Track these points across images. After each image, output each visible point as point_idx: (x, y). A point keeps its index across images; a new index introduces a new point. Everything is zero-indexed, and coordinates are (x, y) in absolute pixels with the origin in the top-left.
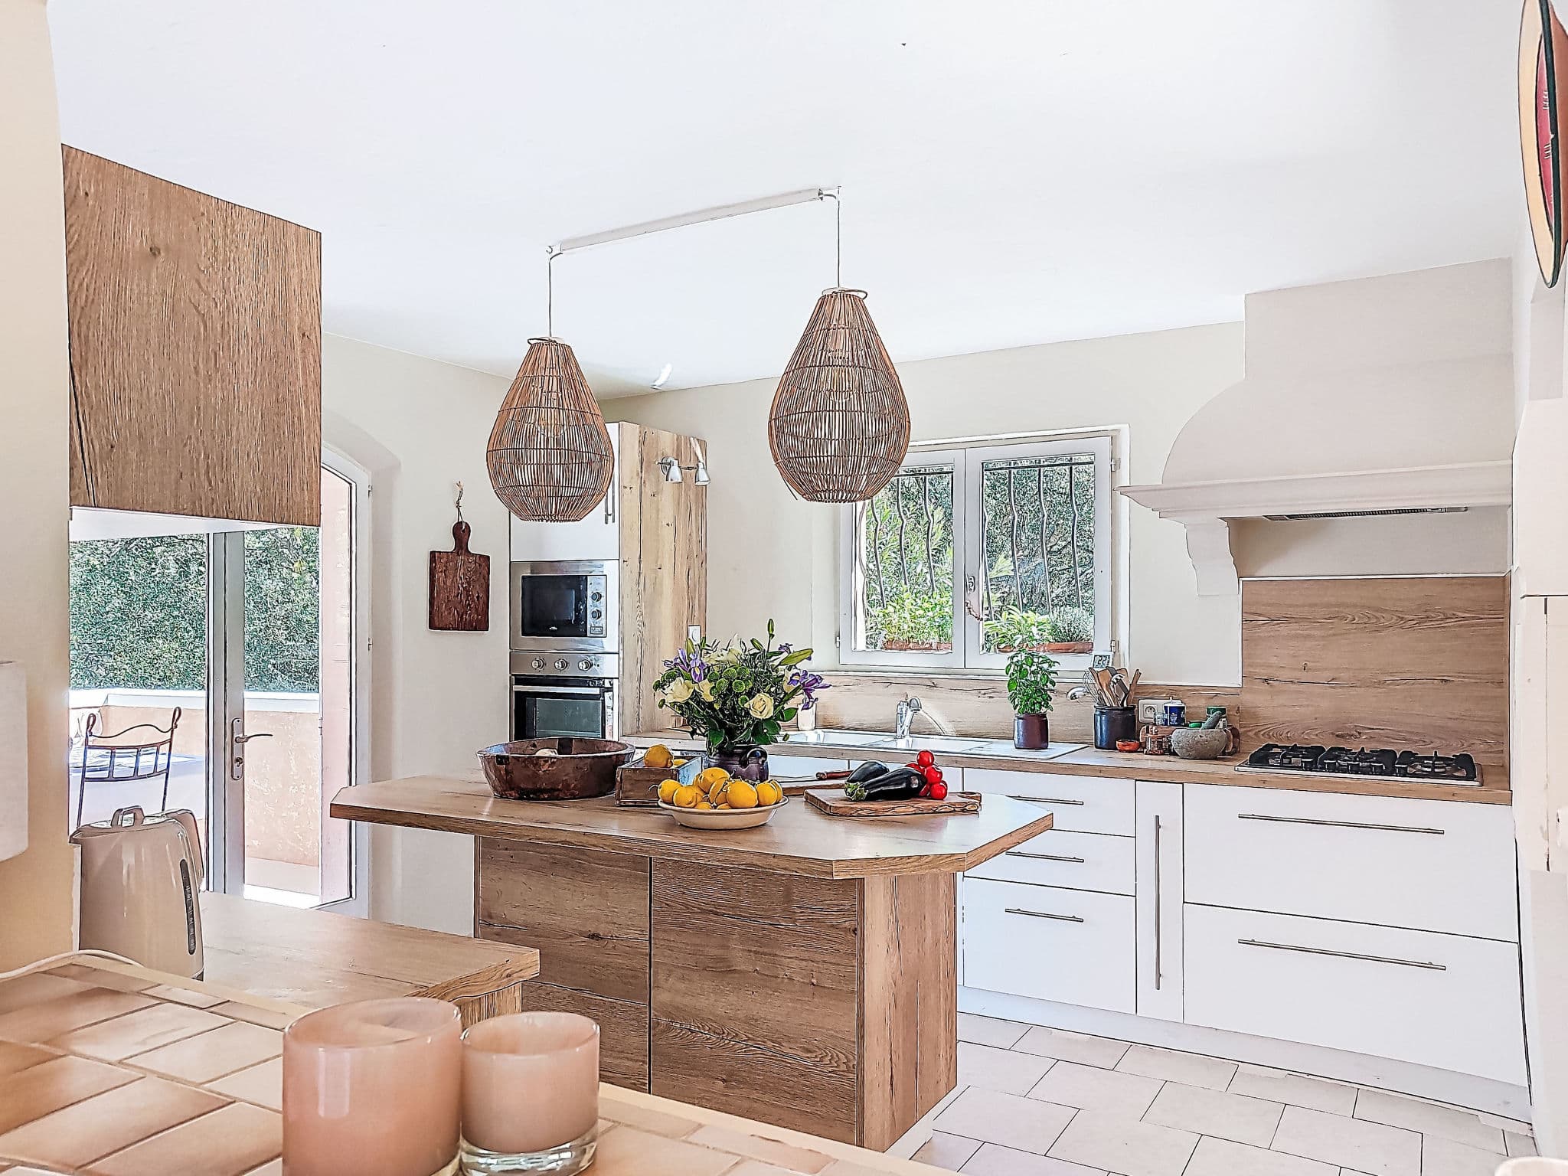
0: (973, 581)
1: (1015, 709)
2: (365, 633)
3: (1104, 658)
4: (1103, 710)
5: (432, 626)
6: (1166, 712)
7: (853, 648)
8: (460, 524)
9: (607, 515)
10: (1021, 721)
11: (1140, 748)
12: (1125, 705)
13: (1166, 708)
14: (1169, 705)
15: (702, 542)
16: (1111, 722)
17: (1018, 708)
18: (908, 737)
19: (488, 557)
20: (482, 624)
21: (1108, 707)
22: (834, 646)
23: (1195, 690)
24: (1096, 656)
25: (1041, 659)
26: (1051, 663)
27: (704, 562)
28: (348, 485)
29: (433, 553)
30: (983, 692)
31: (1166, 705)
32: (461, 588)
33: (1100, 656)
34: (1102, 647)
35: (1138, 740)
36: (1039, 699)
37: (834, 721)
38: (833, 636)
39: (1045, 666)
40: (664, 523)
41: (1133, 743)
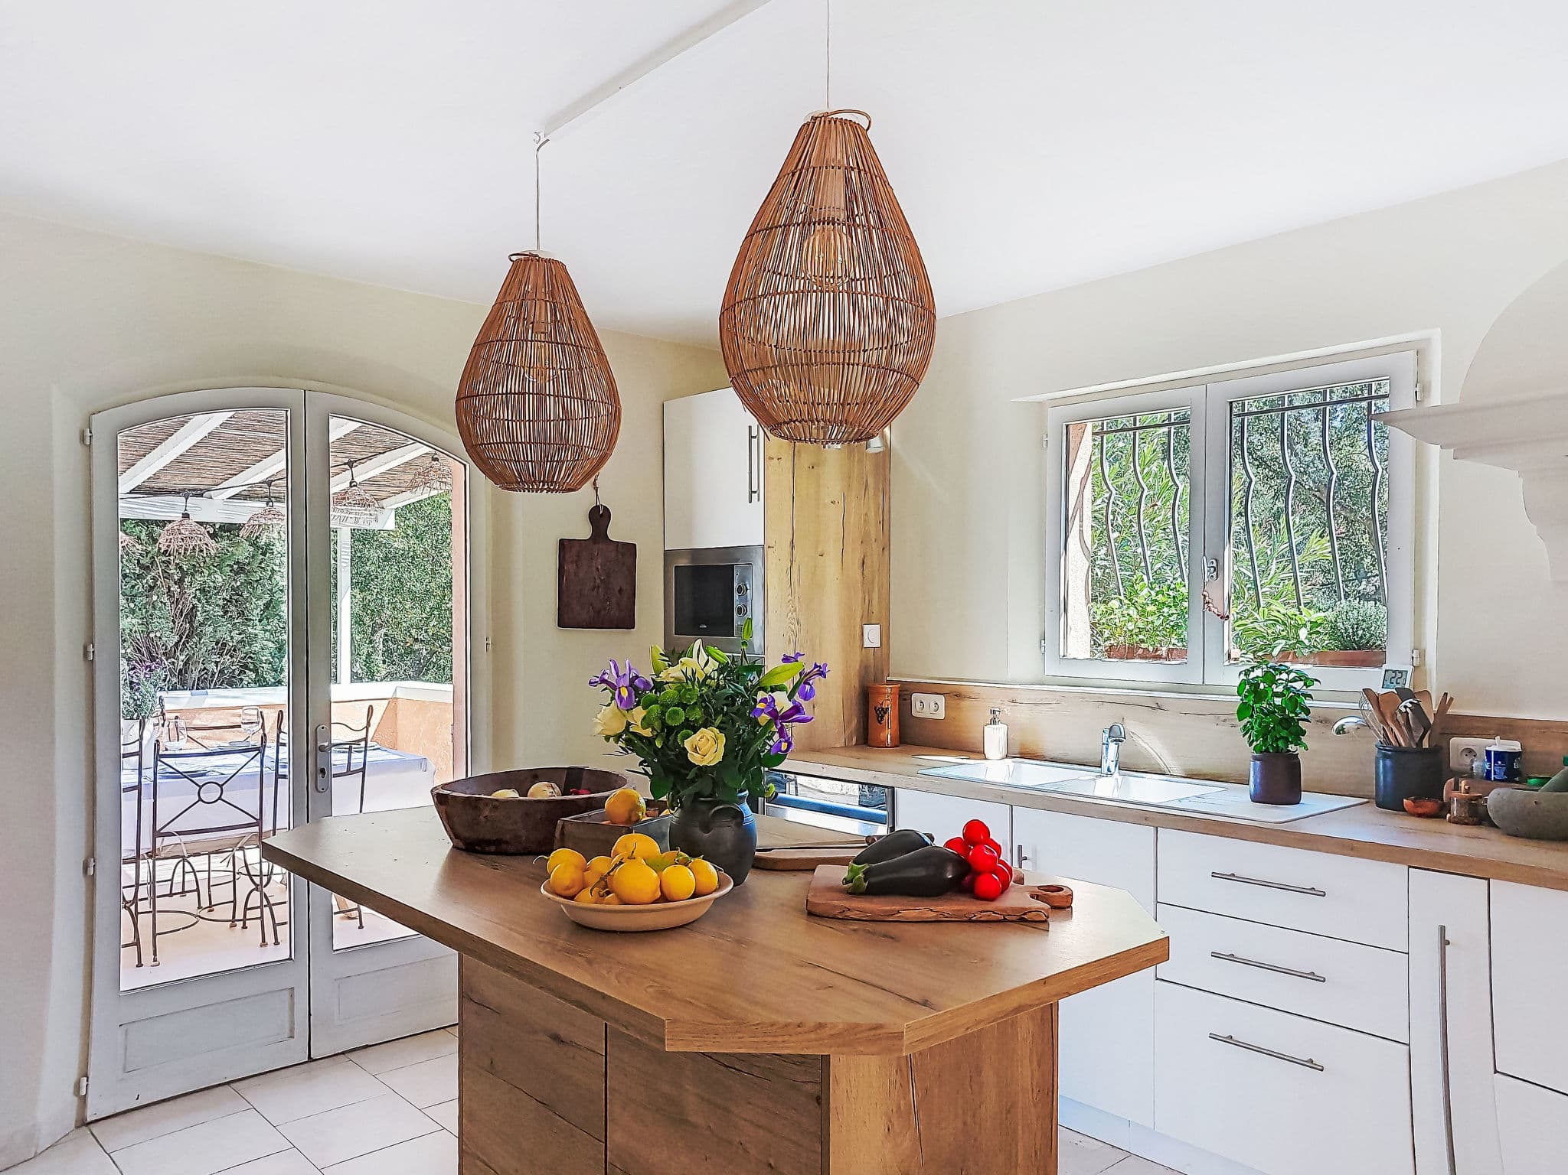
0: (1215, 565)
1: (1250, 745)
2: (485, 630)
3: (1399, 675)
4: (1391, 752)
5: (563, 623)
6: (1489, 760)
7: (1062, 654)
8: (597, 507)
9: (752, 492)
10: (1259, 762)
11: (1440, 813)
12: (1426, 745)
13: (1488, 753)
14: (1493, 749)
15: (885, 524)
16: (1398, 770)
17: (1255, 743)
18: (1116, 775)
19: (635, 545)
20: (627, 622)
21: (1395, 747)
22: (1038, 651)
23: (1545, 728)
24: (1386, 671)
25: (1292, 675)
26: (1308, 681)
27: (886, 548)
28: (463, 466)
29: (562, 542)
30: (1223, 717)
31: (1488, 748)
32: (598, 581)
33: (1394, 672)
34: (1398, 658)
35: (1442, 800)
36: (1284, 733)
37: (1033, 748)
38: (1038, 639)
39: (1299, 685)
40: (828, 501)
41: (1429, 806)
